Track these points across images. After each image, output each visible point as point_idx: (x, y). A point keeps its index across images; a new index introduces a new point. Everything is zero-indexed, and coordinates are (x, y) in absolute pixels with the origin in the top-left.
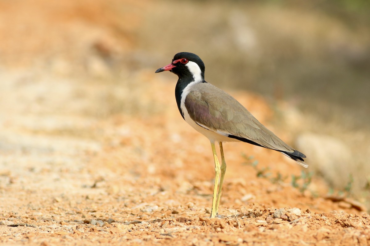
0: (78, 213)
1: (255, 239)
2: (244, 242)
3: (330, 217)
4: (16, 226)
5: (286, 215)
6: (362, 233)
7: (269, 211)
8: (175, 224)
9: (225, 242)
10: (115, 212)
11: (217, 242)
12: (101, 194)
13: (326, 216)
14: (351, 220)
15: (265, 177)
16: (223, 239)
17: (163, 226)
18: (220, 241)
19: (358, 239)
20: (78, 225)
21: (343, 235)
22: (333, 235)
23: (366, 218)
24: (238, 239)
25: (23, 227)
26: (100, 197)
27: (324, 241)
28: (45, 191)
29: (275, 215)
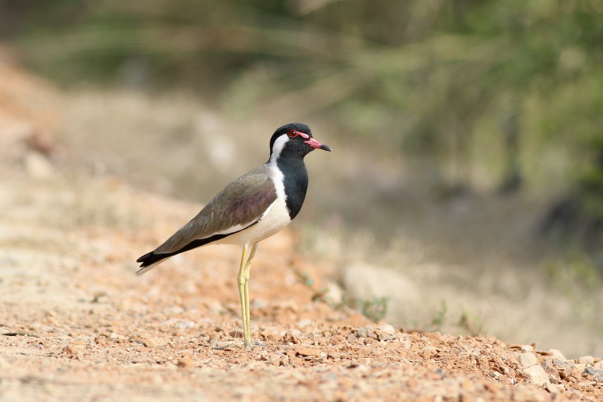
0: (87, 327)
1: (343, 354)
2: (329, 357)
3: (433, 338)
4: (14, 335)
5: (375, 333)
6: (482, 353)
7: (350, 328)
8: (227, 339)
9: (304, 356)
10: (138, 327)
11: (293, 356)
12: (108, 309)
13: (427, 337)
14: (461, 343)
15: (324, 301)
16: (300, 352)
17: (211, 341)
18: (297, 355)
19: (477, 360)
20: (97, 337)
21: (457, 354)
22: (445, 354)
23: (480, 341)
24: (320, 353)
25: (24, 337)
26: (108, 313)
27: (433, 361)
28: (29, 304)
29: (359, 333)
